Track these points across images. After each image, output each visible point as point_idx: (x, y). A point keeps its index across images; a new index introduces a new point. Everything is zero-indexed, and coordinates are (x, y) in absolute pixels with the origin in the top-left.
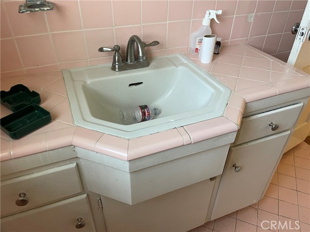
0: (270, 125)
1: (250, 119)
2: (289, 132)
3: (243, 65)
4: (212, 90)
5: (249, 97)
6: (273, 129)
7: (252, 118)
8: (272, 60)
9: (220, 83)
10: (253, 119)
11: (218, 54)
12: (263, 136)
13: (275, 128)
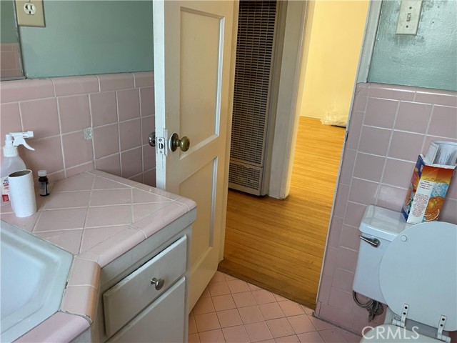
0: (152, 283)
1: (118, 288)
2: (184, 279)
3: (91, 205)
4: (38, 264)
5: (103, 258)
6: (158, 288)
7: (121, 286)
8: (132, 186)
9: (52, 247)
10: (123, 286)
11: (48, 194)
12: (149, 302)
13: (160, 285)
